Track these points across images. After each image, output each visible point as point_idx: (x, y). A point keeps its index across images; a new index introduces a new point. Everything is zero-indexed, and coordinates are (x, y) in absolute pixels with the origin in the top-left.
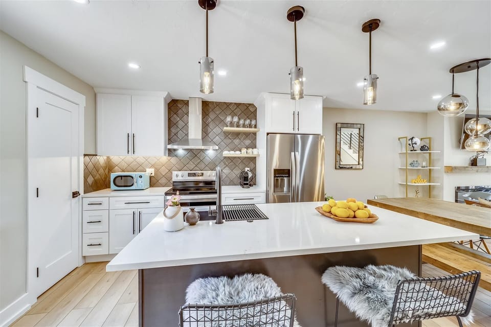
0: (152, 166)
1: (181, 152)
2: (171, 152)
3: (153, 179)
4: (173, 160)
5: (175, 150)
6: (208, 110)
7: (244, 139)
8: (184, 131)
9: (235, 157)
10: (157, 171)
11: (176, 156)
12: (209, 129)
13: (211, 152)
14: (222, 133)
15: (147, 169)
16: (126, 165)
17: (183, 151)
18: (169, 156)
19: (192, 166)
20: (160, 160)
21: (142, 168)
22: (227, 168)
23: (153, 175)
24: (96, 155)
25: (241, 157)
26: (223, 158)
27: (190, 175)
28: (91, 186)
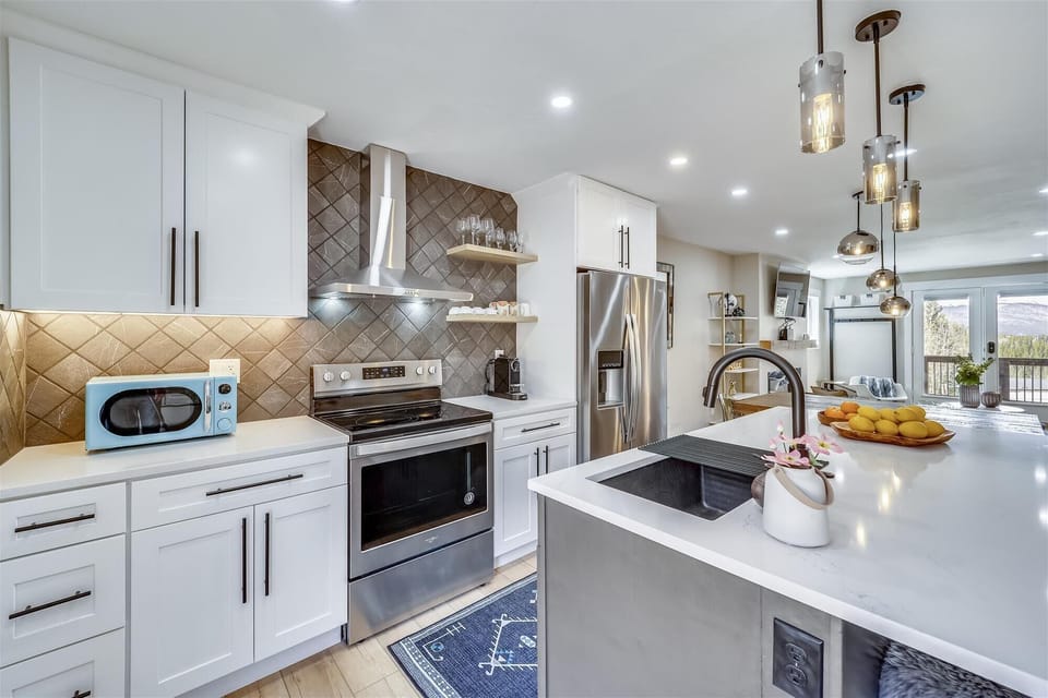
0: (233, 351)
7: (493, 278)
8: (344, 244)
10: (250, 366)
11: (317, 317)
13: (417, 309)
14: (444, 258)
15: (213, 363)
16: (118, 350)
17: (340, 301)
19: (363, 346)
20: (265, 328)
21: (192, 359)
25: (485, 323)
26: (446, 326)
27: (368, 374)
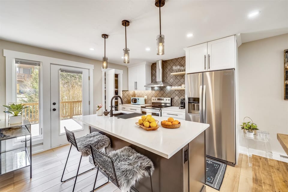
0: (146, 95)
1: (156, 88)
2: (153, 88)
3: (146, 101)
4: (154, 92)
5: (154, 87)
6: (167, 65)
9: (181, 90)
10: (148, 97)
11: (154, 90)
12: (167, 75)
17: (157, 88)
18: (152, 90)
21: (143, 96)
22: (177, 96)
23: (146, 99)
24: (128, 91)
27: (158, 99)
28: (126, 102)
